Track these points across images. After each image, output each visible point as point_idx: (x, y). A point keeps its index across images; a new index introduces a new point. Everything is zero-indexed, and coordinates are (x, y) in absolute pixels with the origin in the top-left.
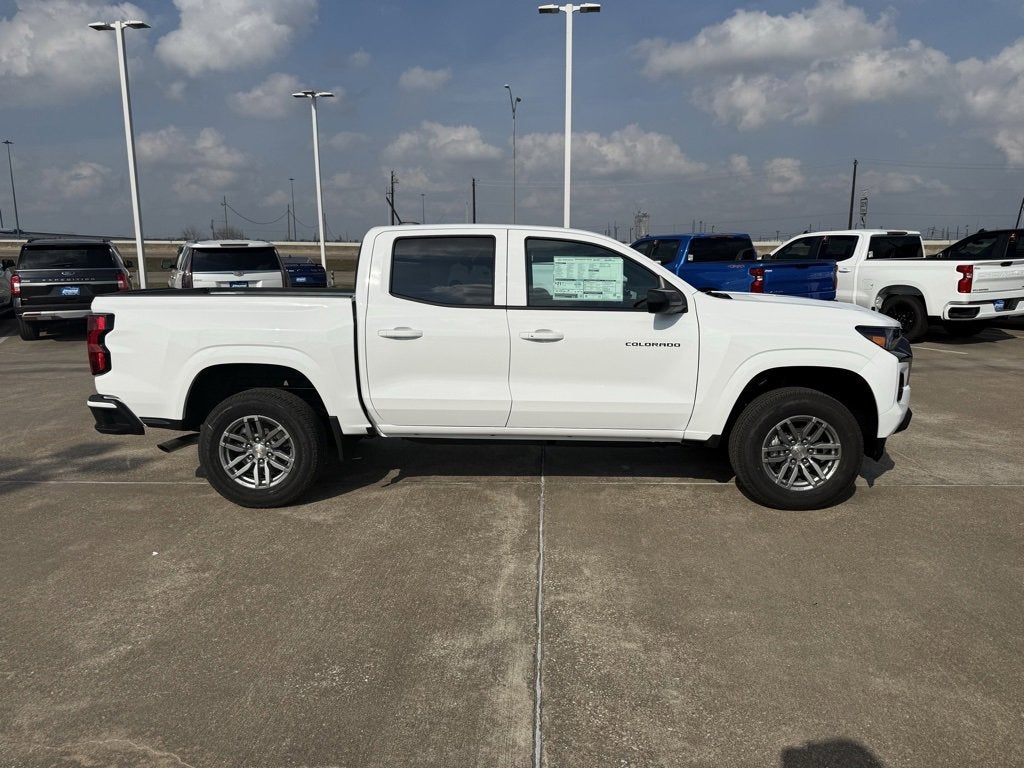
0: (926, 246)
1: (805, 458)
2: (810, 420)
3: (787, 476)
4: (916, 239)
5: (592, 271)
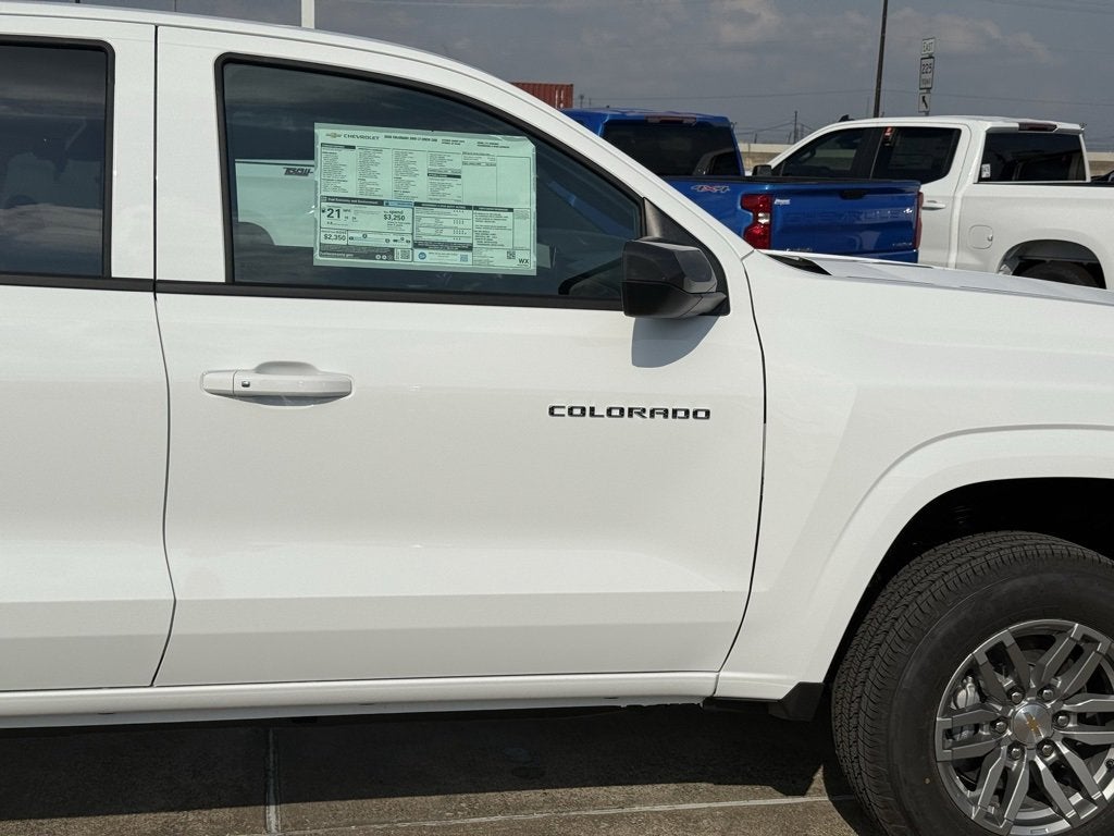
0: (1092, 164)
1: (1047, 741)
2: (1064, 631)
3: (1002, 794)
4: (1072, 138)
5: (438, 175)
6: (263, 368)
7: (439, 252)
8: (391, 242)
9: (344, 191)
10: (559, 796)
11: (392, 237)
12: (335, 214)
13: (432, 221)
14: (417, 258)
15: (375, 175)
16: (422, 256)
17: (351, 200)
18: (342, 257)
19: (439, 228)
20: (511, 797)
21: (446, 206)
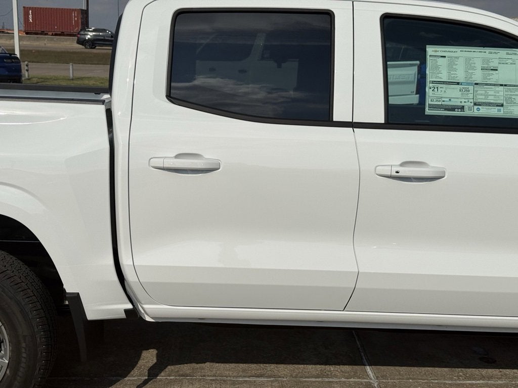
5: (486, 69)
6: (404, 164)
7: (487, 107)
8: (463, 103)
9: (441, 78)
10: (508, 373)
11: (463, 100)
12: (436, 90)
13: (483, 92)
14: (475, 111)
15: (455, 70)
16: (478, 109)
17: (444, 83)
18: (439, 110)
19: (487, 96)
20: (484, 371)
21: (491, 85)
